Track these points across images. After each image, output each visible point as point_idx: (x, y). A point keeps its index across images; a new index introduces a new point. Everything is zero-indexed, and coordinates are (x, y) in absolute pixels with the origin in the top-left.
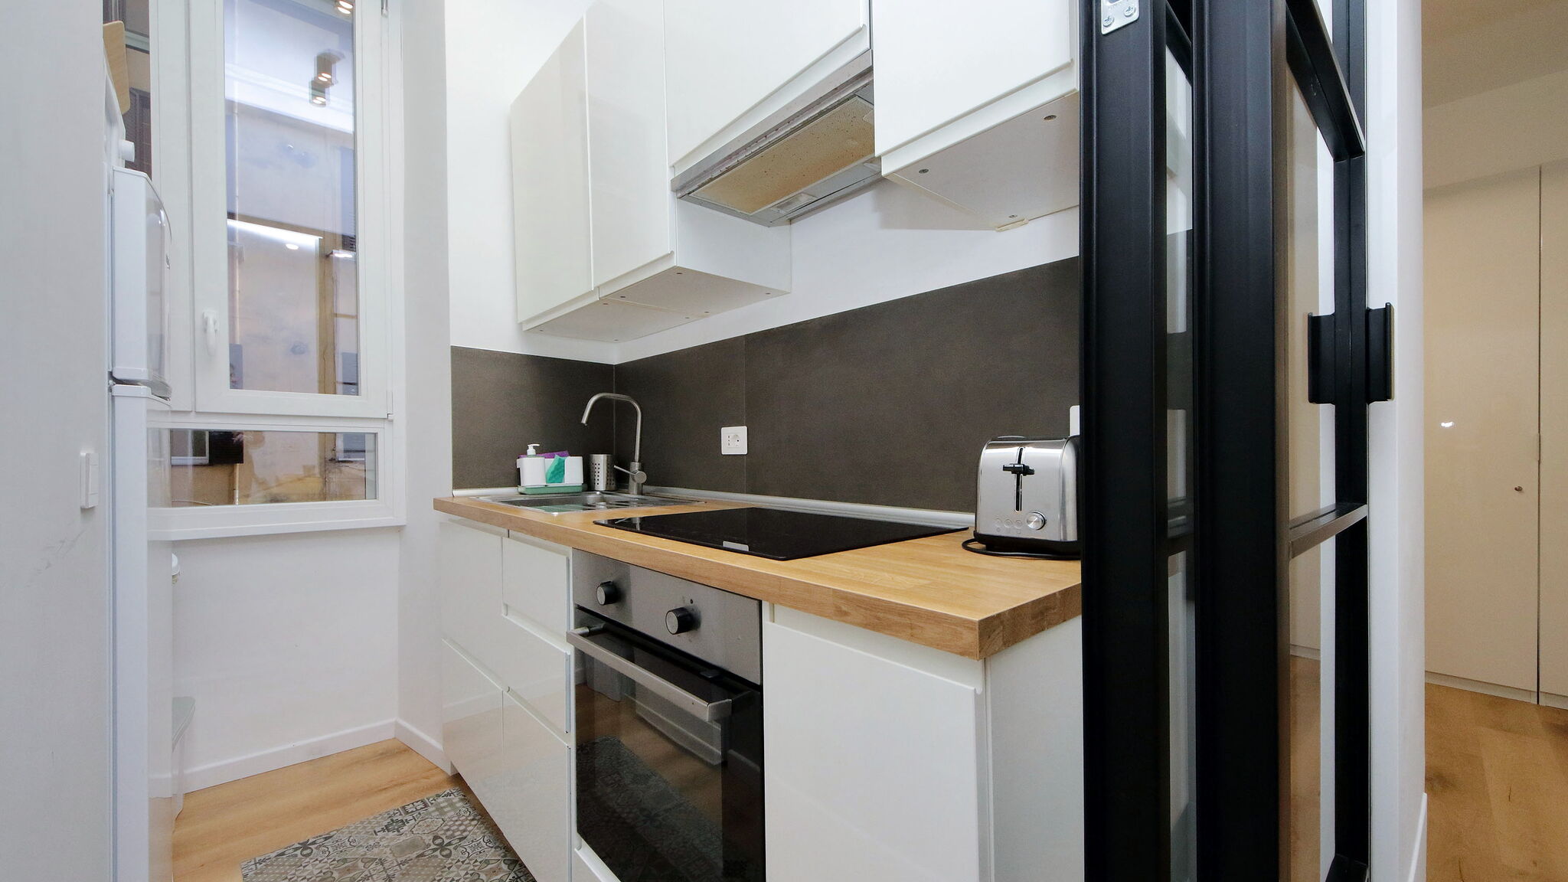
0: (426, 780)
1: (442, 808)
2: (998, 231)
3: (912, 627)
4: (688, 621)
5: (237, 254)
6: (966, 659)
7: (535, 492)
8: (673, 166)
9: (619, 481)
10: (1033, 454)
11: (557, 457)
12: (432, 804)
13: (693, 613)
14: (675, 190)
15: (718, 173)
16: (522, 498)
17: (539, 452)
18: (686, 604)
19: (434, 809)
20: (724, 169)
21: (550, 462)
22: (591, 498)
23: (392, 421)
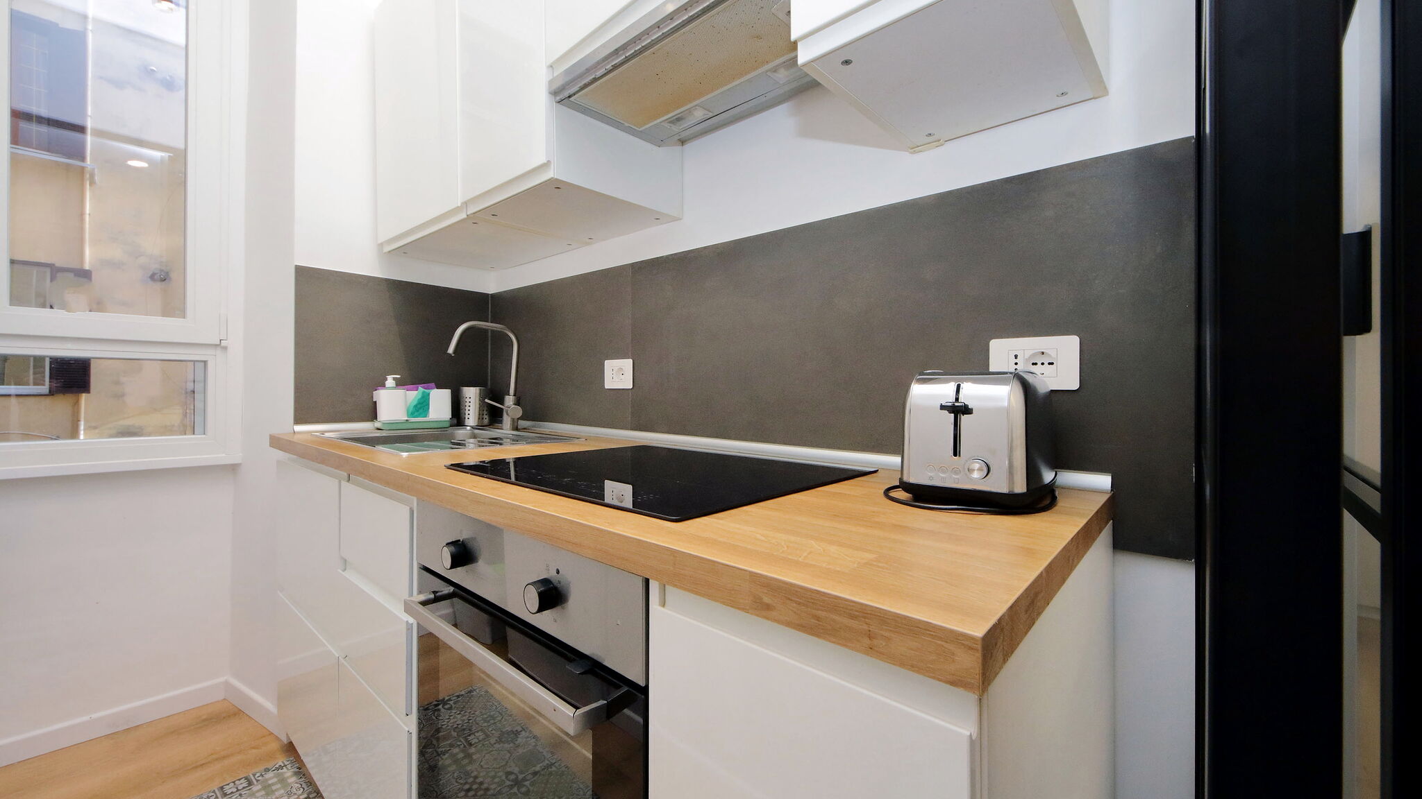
0: (254, 751)
1: (270, 786)
2: (911, 153)
3: (870, 636)
4: (551, 595)
5: (88, 176)
6: (960, 691)
7: (394, 427)
8: (551, 66)
9: (493, 416)
10: (973, 392)
11: (421, 389)
12: (257, 781)
13: (559, 586)
14: (555, 93)
15: (602, 71)
16: (378, 434)
17: (399, 384)
18: (551, 574)
19: (259, 787)
20: (609, 67)
21: (413, 395)
22: (460, 433)
23: (225, 348)
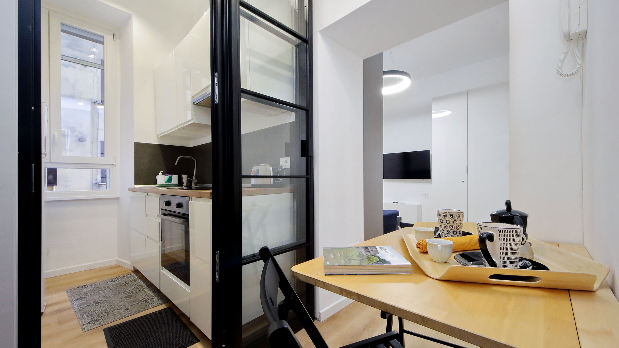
7: (162, 186)
9: (190, 183)
11: (169, 175)
14: (193, 103)
17: (163, 174)
18: (179, 202)
21: (167, 177)
23: (115, 165)
